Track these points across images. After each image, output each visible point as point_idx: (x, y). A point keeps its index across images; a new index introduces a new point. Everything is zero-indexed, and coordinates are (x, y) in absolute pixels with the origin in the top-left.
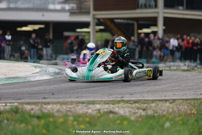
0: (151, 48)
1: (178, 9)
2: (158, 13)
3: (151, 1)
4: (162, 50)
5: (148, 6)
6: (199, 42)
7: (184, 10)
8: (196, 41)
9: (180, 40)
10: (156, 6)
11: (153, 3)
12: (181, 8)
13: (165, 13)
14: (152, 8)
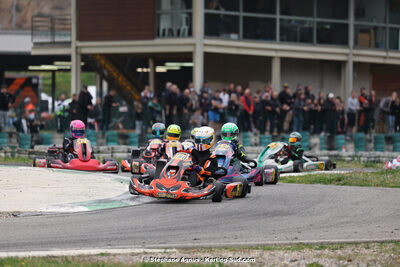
0: (186, 111)
1: (229, 39)
2: (194, 45)
3: (181, 25)
4: (205, 114)
5: (175, 33)
6: (269, 99)
7: (239, 40)
8: (264, 97)
9: (234, 96)
10: (190, 33)
11: (184, 27)
12: (233, 36)
13: (205, 45)
14: (183, 36)
